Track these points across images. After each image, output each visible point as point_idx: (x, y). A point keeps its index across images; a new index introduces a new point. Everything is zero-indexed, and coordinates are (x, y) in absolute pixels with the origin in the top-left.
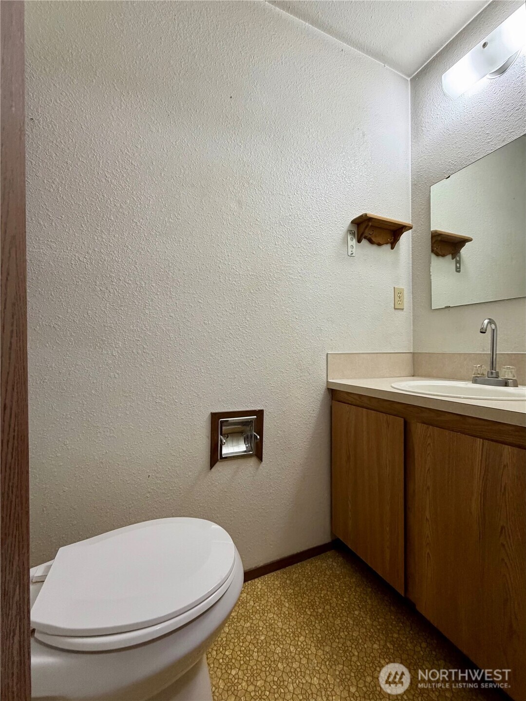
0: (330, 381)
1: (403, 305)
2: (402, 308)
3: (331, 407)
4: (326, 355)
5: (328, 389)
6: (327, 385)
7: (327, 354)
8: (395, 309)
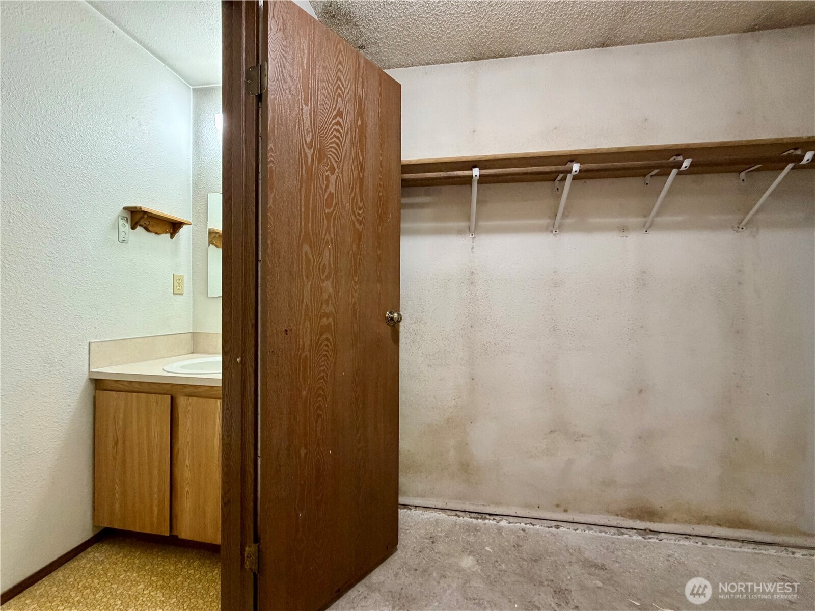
0: (93, 370)
1: (183, 291)
2: (182, 293)
3: (94, 398)
4: (88, 345)
5: (90, 379)
6: (89, 375)
7: (89, 343)
8: (173, 293)
